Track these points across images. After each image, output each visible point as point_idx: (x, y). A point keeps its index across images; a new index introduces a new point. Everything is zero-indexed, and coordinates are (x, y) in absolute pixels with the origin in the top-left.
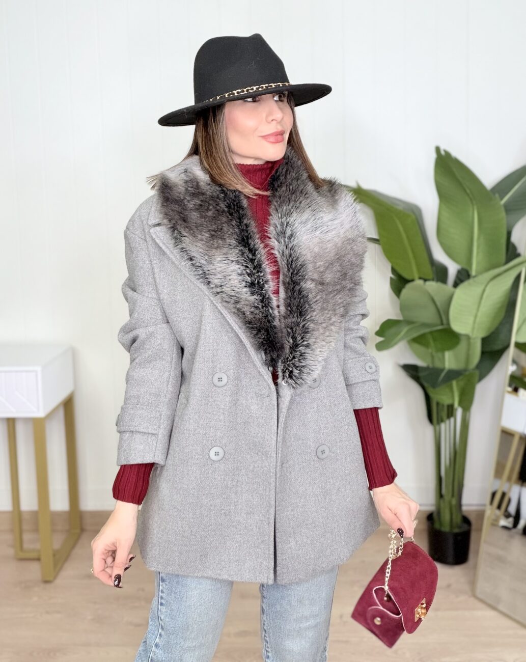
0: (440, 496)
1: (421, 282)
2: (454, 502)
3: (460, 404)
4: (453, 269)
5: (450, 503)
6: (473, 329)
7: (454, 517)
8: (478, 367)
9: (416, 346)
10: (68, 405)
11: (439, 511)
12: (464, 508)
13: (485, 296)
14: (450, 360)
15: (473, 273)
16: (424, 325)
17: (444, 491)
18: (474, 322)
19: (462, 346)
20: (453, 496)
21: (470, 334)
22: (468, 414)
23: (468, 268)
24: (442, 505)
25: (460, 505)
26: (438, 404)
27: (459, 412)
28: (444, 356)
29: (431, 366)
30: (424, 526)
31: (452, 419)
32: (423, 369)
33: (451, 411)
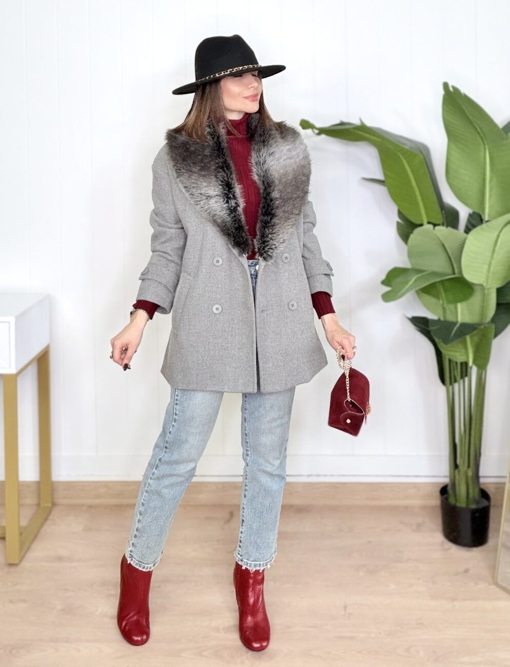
0: (456, 466)
1: (431, 226)
2: (470, 473)
3: (474, 362)
4: (464, 213)
5: (466, 474)
6: (488, 277)
7: (471, 491)
8: (493, 320)
9: (427, 297)
11: (454, 484)
12: (482, 480)
13: (499, 243)
14: (463, 313)
15: (486, 218)
16: (434, 274)
17: (458, 462)
18: (489, 271)
19: (476, 299)
20: (469, 466)
21: (485, 284)
22: (484, 372)
23: (481, 213)
24: (457, 477)
25: (477, 476)
26: (450, 361)
27: (474, 371)
28: (456, 308)
29: (442, 319)
30: (436, 501)
31: (466, 379)
32: (433, 321)
33: (464, 369)
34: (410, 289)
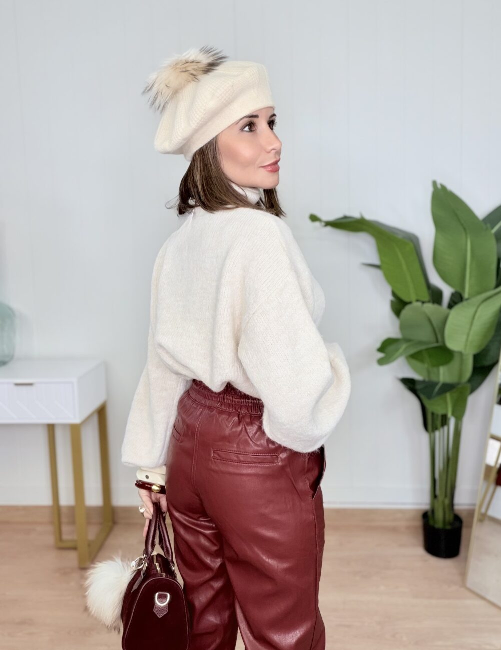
0: (434, 496)
1: (419, 304)
2: (447, 501)
3: (453, 414)
4: (447, 291)
5: (443, 502)
6: (466, 346)
7: (446, 515)
8: (470, 380)
9: (414, 362)
10: (101, 413)
11: (433, 511)
12: (456, 507)
13: (476, 317)
14: (444, 375)
15: (466, 295)
16: (421, 343)
17: (438, 492)
18: (467, 340)
19: (455, 363)
20: (446, 496)
21: (463, 351)
22: (459, 423)
23: (461, 292)
24: (436, 504)
25: (452, 504)
26: (433, 414)
27: (452, 422)
28: (438, 371)
29: (427, 379)
30: (419, 523)
31: (446, 428)
32: (419, 382)
33: (444, 420)
34: (401, 355)
